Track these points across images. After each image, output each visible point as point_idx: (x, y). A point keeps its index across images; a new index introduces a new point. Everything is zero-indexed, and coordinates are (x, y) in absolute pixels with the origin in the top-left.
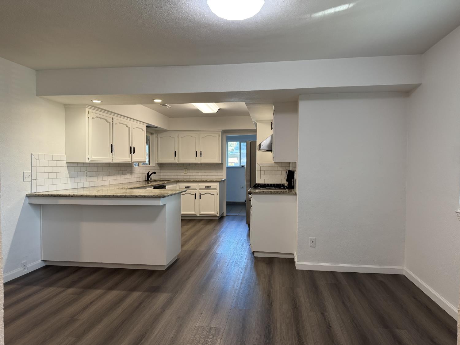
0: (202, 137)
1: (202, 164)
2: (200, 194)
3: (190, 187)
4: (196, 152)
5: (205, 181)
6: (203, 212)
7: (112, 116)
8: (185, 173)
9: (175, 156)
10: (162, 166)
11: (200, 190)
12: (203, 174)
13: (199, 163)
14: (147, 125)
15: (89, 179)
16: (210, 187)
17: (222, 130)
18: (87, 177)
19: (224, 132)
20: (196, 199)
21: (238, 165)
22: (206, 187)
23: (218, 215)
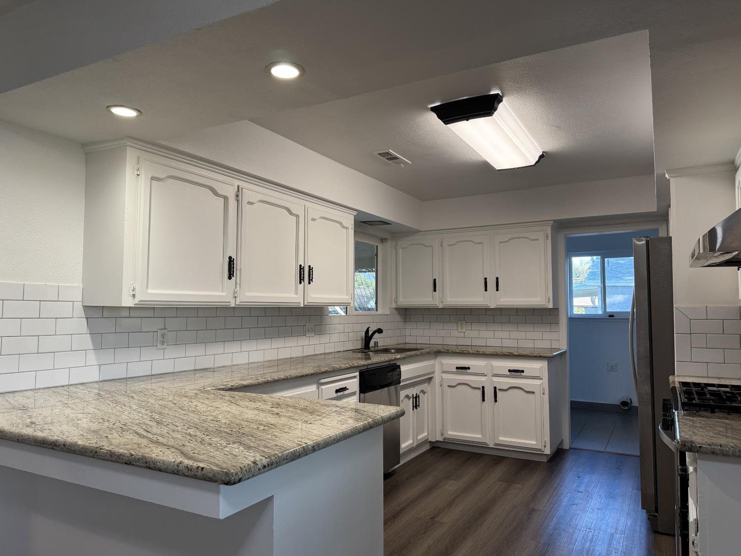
0: (501, 242)
1: (501, 309)
2: (495, 388)
3: (469, 368)
4: (486, 279)
5: (508, 355)
6: (504, 436)
7: (237, 183)
8: (460, 330)
9: (435, 290)
10: (406, 313)
11: (496, 379)
12: (505, 334)
13: (493, 306)
14: (355, 213)
15: (172, 352)
16: (523, 371)
17: (554, 221)
18: (165, 346)
19: (560, 226)
20: (483, 400)
21: (600, 312)
22: (510, 371)
23: (548, 451)
